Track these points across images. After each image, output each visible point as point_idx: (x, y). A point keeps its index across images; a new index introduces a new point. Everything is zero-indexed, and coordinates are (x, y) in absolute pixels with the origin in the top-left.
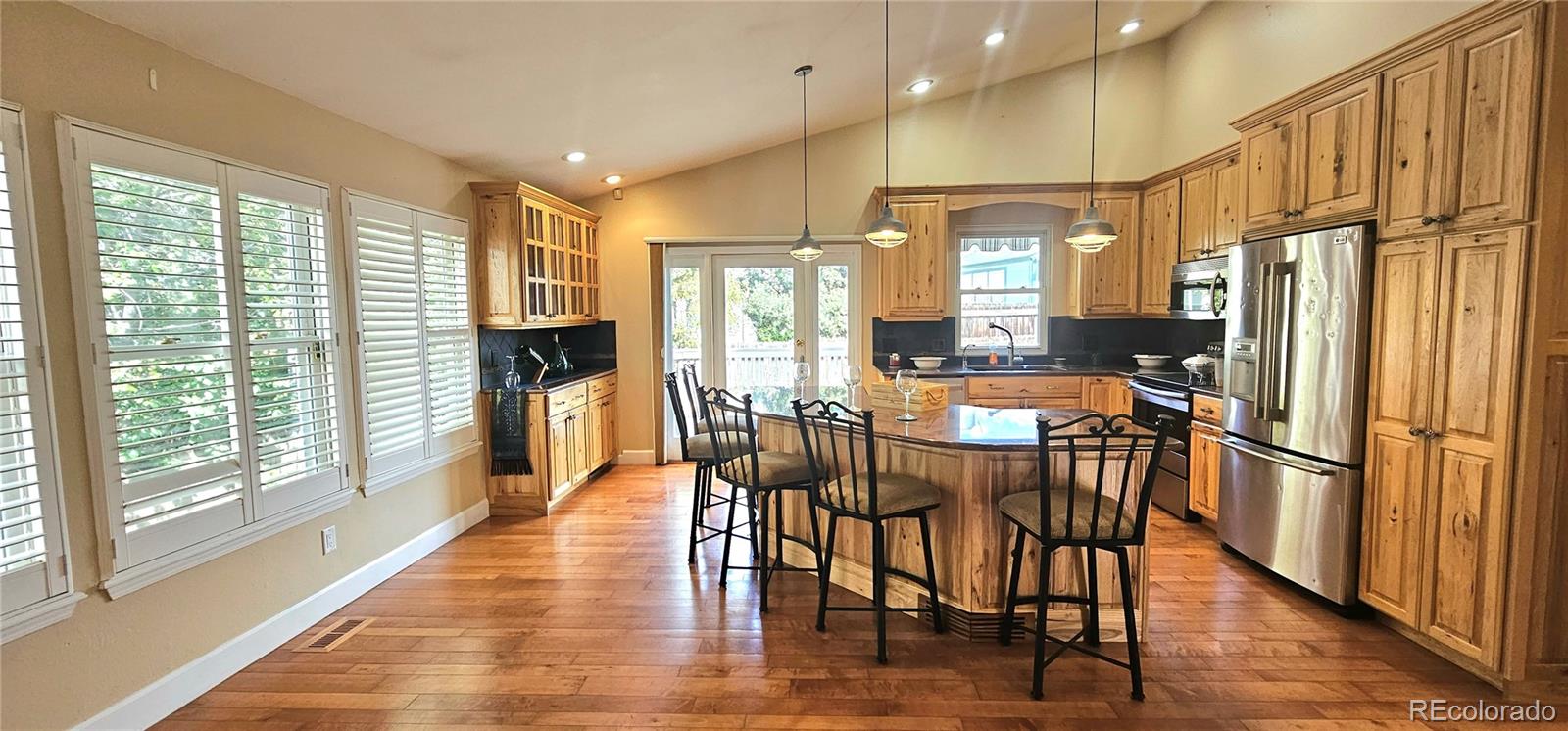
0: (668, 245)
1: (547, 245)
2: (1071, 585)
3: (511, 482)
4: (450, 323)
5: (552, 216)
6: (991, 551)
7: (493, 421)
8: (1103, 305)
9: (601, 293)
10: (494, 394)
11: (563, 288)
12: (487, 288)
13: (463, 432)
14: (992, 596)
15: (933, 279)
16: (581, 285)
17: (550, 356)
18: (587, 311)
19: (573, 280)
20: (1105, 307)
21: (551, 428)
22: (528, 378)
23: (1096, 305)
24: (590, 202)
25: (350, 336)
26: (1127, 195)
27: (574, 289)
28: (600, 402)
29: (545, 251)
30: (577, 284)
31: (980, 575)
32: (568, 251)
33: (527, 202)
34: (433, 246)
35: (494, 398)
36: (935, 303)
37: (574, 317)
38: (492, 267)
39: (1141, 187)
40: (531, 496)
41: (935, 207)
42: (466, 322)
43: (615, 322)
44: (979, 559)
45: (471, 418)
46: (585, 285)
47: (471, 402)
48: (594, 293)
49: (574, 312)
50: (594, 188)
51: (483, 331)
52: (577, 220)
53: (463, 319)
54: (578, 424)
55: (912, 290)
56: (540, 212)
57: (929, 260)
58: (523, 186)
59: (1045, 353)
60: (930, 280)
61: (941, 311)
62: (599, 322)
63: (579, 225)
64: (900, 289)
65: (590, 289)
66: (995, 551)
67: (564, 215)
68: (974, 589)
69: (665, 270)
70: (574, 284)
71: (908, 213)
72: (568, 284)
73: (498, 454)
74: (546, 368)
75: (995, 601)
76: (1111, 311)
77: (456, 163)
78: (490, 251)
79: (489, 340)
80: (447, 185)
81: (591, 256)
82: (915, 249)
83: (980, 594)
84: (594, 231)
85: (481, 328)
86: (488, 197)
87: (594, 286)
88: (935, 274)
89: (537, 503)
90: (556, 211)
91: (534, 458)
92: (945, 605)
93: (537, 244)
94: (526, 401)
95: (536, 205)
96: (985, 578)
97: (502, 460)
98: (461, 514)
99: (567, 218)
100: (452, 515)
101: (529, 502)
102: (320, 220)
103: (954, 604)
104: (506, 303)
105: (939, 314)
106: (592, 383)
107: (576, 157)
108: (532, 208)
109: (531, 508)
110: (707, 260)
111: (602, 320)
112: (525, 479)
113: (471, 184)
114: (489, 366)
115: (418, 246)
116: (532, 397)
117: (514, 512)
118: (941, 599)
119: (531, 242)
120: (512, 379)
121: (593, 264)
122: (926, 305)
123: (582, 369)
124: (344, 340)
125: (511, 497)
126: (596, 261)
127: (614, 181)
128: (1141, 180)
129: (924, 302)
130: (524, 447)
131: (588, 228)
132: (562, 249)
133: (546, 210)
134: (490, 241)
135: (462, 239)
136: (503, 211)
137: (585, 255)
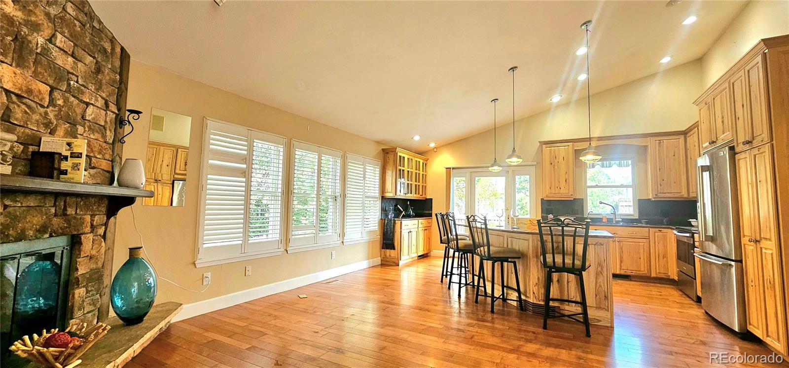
0: (453, 168)
1: (406, 169)
2: (576, 297)
3: (389, 252)
4: (372, 194)
5: (408, 159)
6: (541, 278)
7: (384, 230)
8: (665, 193)
9: (428, 188)
10: (385, 220)
11: (411, 184)
12: (385, 183)
13: (374, 231)
14: (541, 297)
15: (567, 181)
16: (419, 184)
17: (406, 210)
18: (421, 193)
19: (416, 181)
20: (667, 194)
21: (402, 234)
22: (397, 216)
23: (660, 193)
24: (424, 154)
25: (344, 196)
26: (677, 137)
27: (416, 185)
28: (424, 229)
29: (405, 171)
30: (417, 183)
31: (536, 287)
32: (414, 171)
33: (399, 154)
34: (369, 168)
35: (385, 222)
36: (569, 191)
37: (415, 195)
38: (387, 177)
39: (685, 133)
40: (394, 258)
41: (568, 148)
42: (378, 194)
43: (432, 199)
44: (536, 281)
45: (377, 227)
46: (421, 184)
47: (377, 222)
48: (424, 188)
49: (416, 194)
50: (424, 149)
51: (383, 198)
52: (418, 160)
53: (377, 193)
54: (414, 234)
55: (557, 185)
56: (404, 158)
57: (565, 172)
58: (398, 149)
59: (637, 218)
60: (566, 181)
61: (572, 195)
62: (427, 199)
63: (419, 162)
64: (551, 185)
65: (423, 186)
66: (542, 278)
67: (413, 158)
68: (534, 293)
69: (452, 179)
70: (416, 183)
71: (554, 151)
72: (414, 183)
73: (385, 242)
74: (403, 213)
75: (543, 299)
76: (672, 196)
77: (378, 143)
78: (387, 171)
79: (385, 201)
80: (376, 150)
81: (424, 173)
82: (558, 167)
83: (537, 295)
84: (426, 164)
85: (382, 197)
86: (388, 153)
87: (425, 185)
88: (568, 178)
89: (395, 261)
90: (411, 157)
91: (396, 244)
92: (525, 301)
93: (402, 168)
94: (395, 223)
95: (403, 155)
96: (538, 289)
97: (386, 244)
98: (371, 260)
99: (415, 159)
100: (369, 259)
101: (394, 260)
102: (339, 161)
103: (527, 299)
104: (391, 189)
105: (571, 196)
106: (420, 221)
107: (417, 138)
108: (401, 156)
109: (395, 263)
110: (468, 175)
111: (428, 198)
112: (392, 251)
113: (382, 149)
114: (384, 211)
115: (365, 169)
116: (397, 222)
117: (388, 263)
118: (523, 297)
119: (400, 168)
120: (391, 215)
121: (425, 177)
122: (564, 192)
123: (418, 215)
124: (342, 196)
125: (388, 258)
126: (426, 175)
127: (432, 145)
128: (684, 129)
129: (563, 191)
130: (392, 240)
131: (423, 163)
132: (412, 170)
133: (406, 157)
134: (387, 168)
135: (378, 167)
136: (391, 157)
137: (421, 173)
